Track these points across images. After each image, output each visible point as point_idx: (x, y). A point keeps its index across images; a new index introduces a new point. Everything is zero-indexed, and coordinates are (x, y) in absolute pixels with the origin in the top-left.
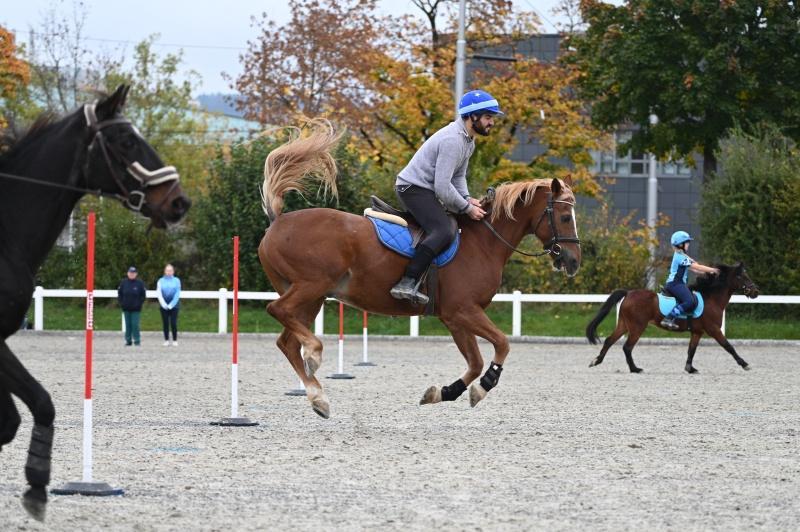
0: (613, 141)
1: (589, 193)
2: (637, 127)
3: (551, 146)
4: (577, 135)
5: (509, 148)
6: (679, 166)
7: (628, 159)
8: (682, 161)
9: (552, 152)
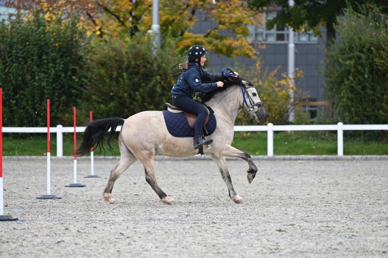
0: (263, 18)
1: (247, 55)
2: (280, 8)
3: (220, 23)
4: (237, 14)
5: (191, 25)
6: (310, 35)
7: (274, 31)
8: (311, 32)
9: (221, 27)
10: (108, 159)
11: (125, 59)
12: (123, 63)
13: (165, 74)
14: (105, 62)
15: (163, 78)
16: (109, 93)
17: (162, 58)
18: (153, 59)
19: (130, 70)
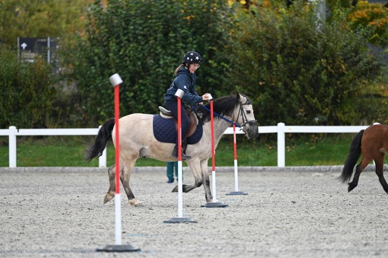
10: (256, 171)
11: (279, 37)
12: (277, 42)
13: (333, 56)
14: (252, 41)
15: (330, 61)
16: (259, 82)
17: (328, 34)
18: (317, 37)
19: (286, 51)
